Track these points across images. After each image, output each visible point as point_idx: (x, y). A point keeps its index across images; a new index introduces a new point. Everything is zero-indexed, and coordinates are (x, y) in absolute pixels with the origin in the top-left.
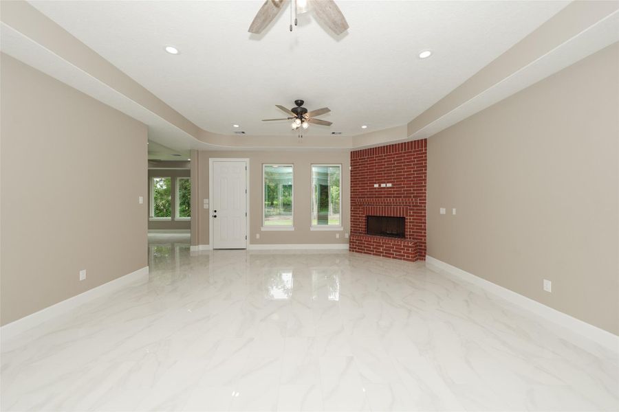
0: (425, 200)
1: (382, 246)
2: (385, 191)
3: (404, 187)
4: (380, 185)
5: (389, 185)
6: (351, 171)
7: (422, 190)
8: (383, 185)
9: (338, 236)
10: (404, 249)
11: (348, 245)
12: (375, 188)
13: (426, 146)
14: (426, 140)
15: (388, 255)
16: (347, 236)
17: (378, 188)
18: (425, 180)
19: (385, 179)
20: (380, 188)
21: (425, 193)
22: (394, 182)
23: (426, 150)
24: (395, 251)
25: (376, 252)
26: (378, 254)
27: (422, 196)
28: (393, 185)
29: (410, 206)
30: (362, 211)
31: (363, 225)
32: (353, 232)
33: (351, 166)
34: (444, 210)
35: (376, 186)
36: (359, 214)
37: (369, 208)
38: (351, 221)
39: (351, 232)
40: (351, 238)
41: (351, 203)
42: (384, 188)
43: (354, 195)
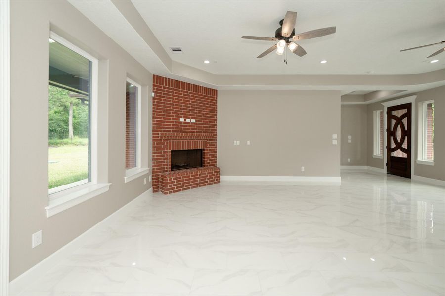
2: (189, 126)
3: (204, 124)
4: (185, 120)
5: (193, 121)
6: (154, 98)
7: (214, 127)
8: (188, 120)
9: (145, 181)
11: (152, 188)
12: (181, 123)
13: (217, 96)
14: (217, 90)
16: (150, 178)
17: (184, 123)
18: (216, 120)
19: (190, 115)
21: (216, 130)
22: (197, 119)
23: (216, 98)
24: (209, 179)
27: (214, 132)
28: (196, 121)
29: (207, 140)
30: (167, 146)
31: (168, 162)
32: (157, 172)
33: (153, 92)
34: (238, 142)
35: (182, 120)
36: (163, 149)
37: (175, 142)
38: (153, 160)
39: (153, 172)
40: (168, 178)
41: (153, 137)
42: (189, 123)
43: (157, 127)
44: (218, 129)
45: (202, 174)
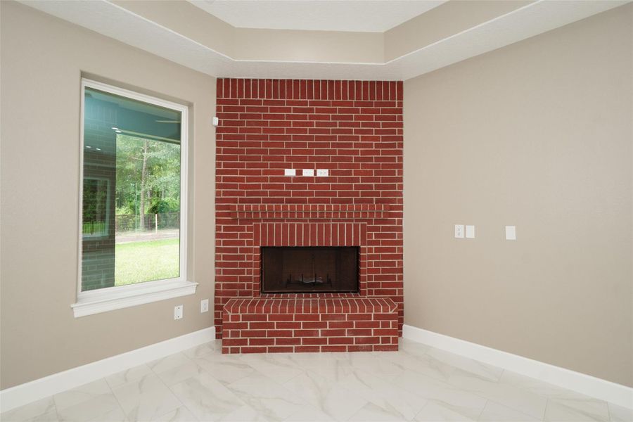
0: (401, 208)
1: (324, 325)
2: (311, 187)
3: (357, 180)
4: (299, 173)
5: (323, 173)
6: (218, 130)
7: (393, 187)
8: (308, 173)
9: (179, 313)
10: (376, 325)
11: (213, 328)
12: (288, 179)
13: (401, 97)
14: (400, 84)
15: (337, 343)
16: (206, 305)
17: (295, 179)
18: (401, 166)
19: (312, 159)
20: (299, 178)
21: (401, 194)
22: (334, 166)
23: (401, 104)
24: (356, 333)
25: (305, 341)
26: (311, 346)
27: (393, 201)
28: (331, 173)
29: (370, 221)
30: (250, 236)
31: (253, 272)
32: (224, 293)
33: (218, 115)
34: (471, 232)
35: (290, 173)
36: (242, 243)
37: (271, 226)
38: (217, 264)
39: (217, 293)
40: (230, 314)
41: (217, 214)
42: (309, 179)
43: (225, 193)
44: (405, 191)
45: (333, 317)
